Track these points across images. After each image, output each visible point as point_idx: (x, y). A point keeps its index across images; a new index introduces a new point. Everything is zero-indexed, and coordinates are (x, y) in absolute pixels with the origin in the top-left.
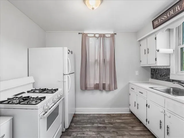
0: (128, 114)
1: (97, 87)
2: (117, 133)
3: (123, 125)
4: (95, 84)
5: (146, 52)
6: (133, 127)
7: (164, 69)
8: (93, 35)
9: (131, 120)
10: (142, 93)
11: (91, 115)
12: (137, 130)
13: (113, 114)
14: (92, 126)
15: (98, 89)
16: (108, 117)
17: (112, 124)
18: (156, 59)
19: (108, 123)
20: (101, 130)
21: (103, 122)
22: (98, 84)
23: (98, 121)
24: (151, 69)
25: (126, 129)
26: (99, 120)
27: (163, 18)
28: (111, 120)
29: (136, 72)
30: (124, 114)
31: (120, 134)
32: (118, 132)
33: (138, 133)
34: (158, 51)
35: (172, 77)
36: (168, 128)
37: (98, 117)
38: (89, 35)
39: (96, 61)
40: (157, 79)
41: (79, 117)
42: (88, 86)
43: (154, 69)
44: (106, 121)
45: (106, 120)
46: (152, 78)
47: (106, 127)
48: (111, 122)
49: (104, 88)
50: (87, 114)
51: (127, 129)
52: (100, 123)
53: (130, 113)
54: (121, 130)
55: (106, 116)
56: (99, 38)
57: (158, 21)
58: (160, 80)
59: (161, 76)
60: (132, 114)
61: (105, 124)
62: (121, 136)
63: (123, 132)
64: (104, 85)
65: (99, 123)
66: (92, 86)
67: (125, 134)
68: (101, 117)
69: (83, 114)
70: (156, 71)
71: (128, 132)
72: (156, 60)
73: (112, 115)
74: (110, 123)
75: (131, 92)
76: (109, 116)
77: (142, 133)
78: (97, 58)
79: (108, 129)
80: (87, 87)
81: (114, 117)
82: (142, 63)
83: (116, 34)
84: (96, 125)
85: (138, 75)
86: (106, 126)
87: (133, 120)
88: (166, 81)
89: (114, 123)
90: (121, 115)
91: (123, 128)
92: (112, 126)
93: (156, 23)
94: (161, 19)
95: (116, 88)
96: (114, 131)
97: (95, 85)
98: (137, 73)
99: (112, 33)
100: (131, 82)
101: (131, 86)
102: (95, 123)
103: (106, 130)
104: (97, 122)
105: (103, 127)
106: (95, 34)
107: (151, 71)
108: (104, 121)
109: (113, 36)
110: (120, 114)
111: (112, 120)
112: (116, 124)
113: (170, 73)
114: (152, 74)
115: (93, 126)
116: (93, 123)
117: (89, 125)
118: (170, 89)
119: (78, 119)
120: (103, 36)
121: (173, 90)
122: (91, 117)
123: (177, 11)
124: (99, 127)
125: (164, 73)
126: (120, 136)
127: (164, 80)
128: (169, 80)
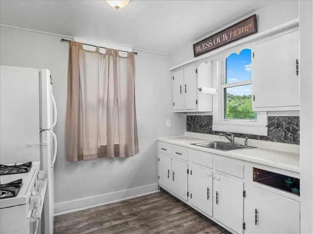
0: (156, 193)
1: (103, 153)
2: (148, 226)
3: (153, 212)
4: (99, 147)
5: (183, 90)
6: (168, 210)
7: (205, 116)
8: (94, 49)
9: (163, 201)
10: (180, 154)
11: (92, 211)
12: (174, 213)
13: (133, 199)
14: (100, 228)
15: (104, 157)
16: (126, 205)
17: (134, 215)
18: (197, 101)
19: (129, 215)
20: (121, 230)
21: (120, 217)
22: (105, 147)
23: (110, 217)
24: (187, 116)
25: (159, 216)
26: (110, 215)
27: (208, 45)
28: (132, 210)
29: (167, 121)
30: (151, 194)
31: (153, 225)
32: (150, 224)
33: (178, 217)
34: (200, 90)
35: (215, 128)
36: (217, 194)
37: (107, 211)
38: (85, 47)
39: (100, 101)
40: (196, 132)
41: (65, 220)
42: (85, 153)
43: (192, 117)
44: (124, 214)
45: (124, 212)
46: (189, 130)
47: (126, 223)
48: (133, 212)
49: (117, 154)
50: (84, 211)
51: (161, 215)
52: (115, 220)
53: (159, 191)
54: (152, 219)
55: (120, 205)
56: (107, 56)
57: (201, 47)
58: (200, 132)
59: (200, 126)
60: (163, 192)
61: (124, 217)
62: (156, 228)
63: (156, 222)
64: (117, 147)
65: (112, 220)
66: (94, 152)
67: (160, 224)
68: (113, 209)
69: (74, 213)
70: (194, 120)
71: (163, 220)
72: (197, 103)
73: (131, 201)
74: (132, 214)
75: (160, 156)
76: (127, 203)
77: (182, 215)
78: (101, 96)
79: (131, 225)
80: (83, 155)
81: (135, 203)
82: (175, 108)
83: (136, 53)
84: (107, 225)
85: (170, 126)
86: (126, 220)
87: (167, 201)
88: (207, 133)
89: (139, 213)
90: (146, 198)
91: (155, 215)
92: (136, 217)
93: (198, 49)
94: (206, 46)
95: (137, 151)
96: (142, 225)
97: (98, 149)
98: (168, 123)
99: (130, 50)
100: (160, 138)
101: (160, 145)
102: (104, 222)
103: (129, 227)
104: (108, 219)
105: (122, 224)
106: (98, 48)
107: (187, 120)
108: (120, 214)
109: (132, 56)
110: (144, 196)
111: (134, 209)
112: (142, 213)
113: (212, 122)
114: (188, 124)
115: (104, 227)
116: (101, 224)
117: (94, 227)
118: (214, 144)
119: (64, 224)
120: (113, 54)
121: (217, 145)
122: (93, 213)
123: (224, 40)
124: (114, 226)
125: (205, 122)
126: (153, 228)
127: (204, 133)
128: (211, 132)
